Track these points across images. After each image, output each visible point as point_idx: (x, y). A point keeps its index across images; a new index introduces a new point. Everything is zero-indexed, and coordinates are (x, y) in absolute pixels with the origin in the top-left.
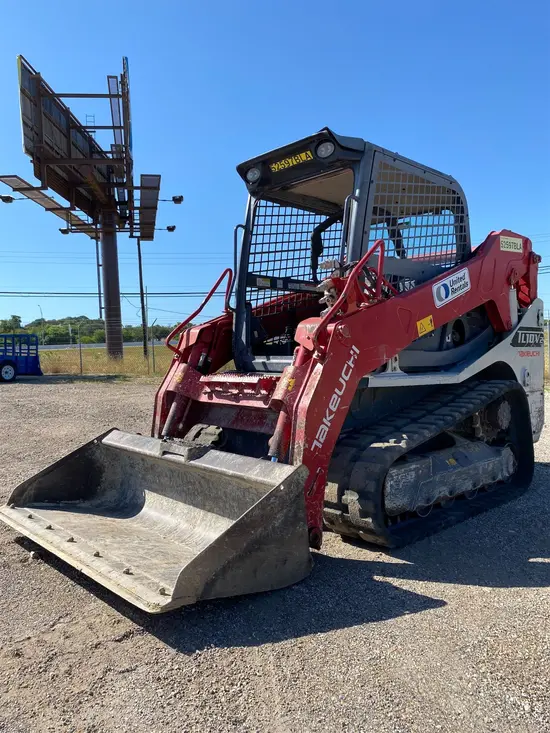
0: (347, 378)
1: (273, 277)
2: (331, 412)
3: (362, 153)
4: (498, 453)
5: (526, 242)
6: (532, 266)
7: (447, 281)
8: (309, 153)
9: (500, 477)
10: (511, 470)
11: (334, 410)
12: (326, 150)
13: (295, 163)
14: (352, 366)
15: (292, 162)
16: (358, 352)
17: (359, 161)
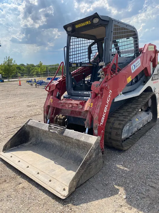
0: (109, 101)
1: (76, 63)
2: (105, 113)
3: (108, 21)
4: (148, 114)
5: (155, 47)
6: (156, 54)
7: (135, 64)
8: (89, 21)
9: (149, 121)
10: (152, 118)
11: (105, 112)
12: (96, 21)
13: (84, 25)
14: (110, 97)
15: (83, 24)
16: (111, 92)
17: (107, 24)
